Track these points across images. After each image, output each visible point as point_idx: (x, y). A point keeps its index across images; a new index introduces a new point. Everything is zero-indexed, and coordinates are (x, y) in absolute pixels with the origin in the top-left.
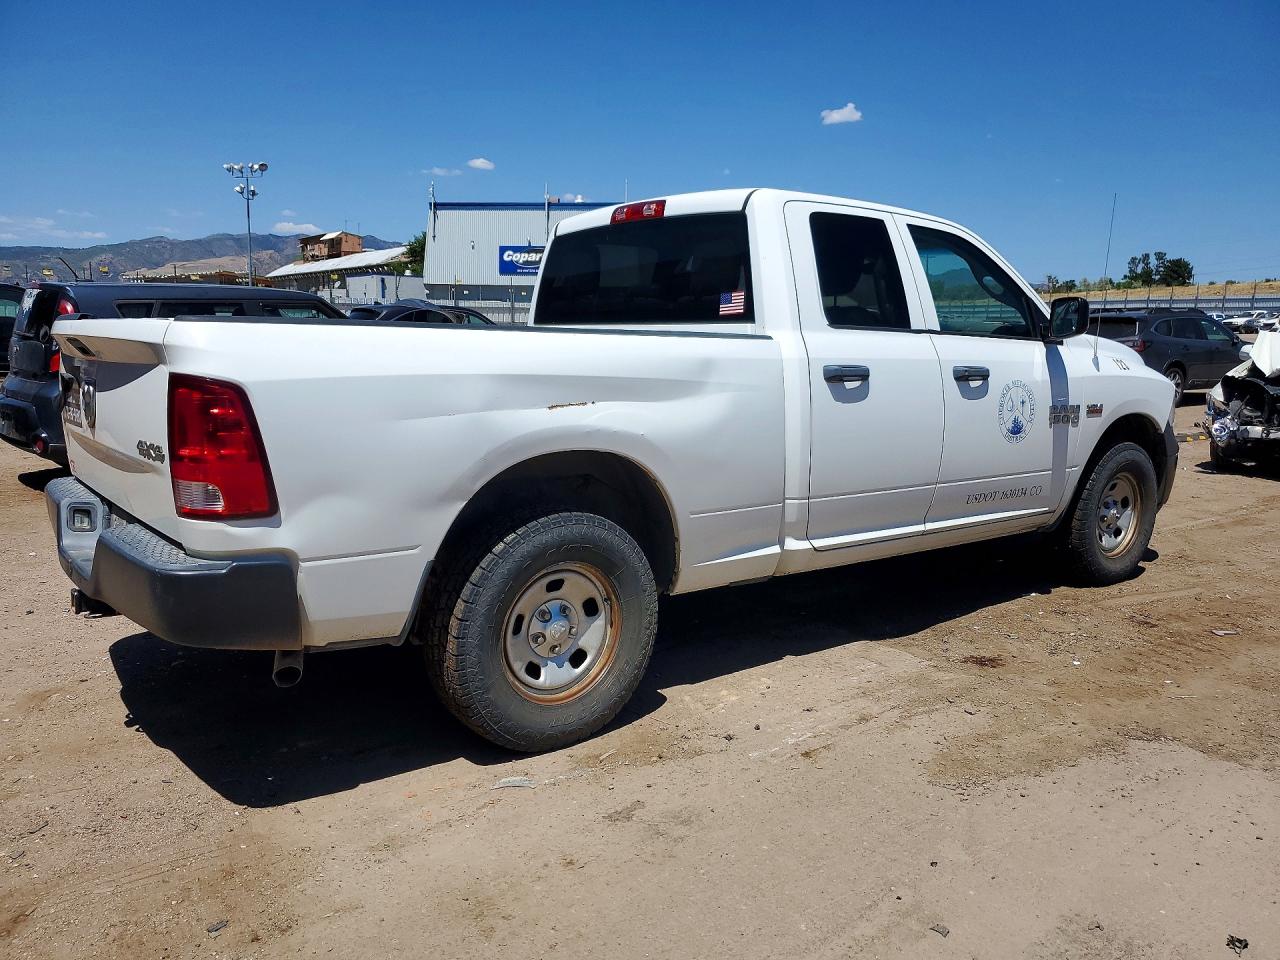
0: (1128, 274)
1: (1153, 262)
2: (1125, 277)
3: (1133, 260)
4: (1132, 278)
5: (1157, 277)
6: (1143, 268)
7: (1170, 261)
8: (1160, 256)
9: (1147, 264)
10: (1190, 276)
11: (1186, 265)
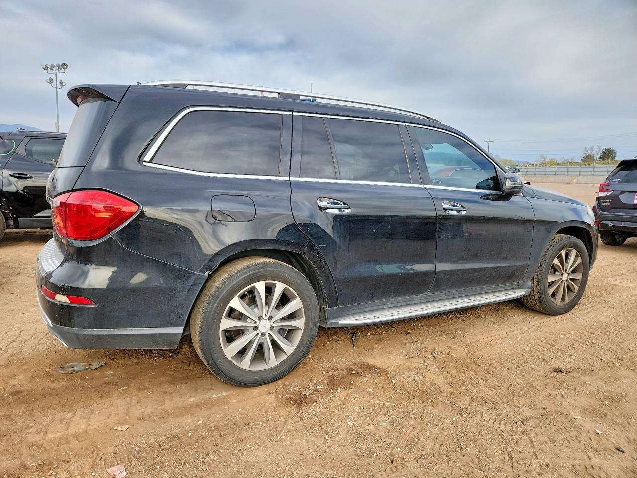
1: (596, 149)
2: (582, 157)
3: (585, 148)
4: (585, 158)
6: (590, 153)
7: (605, 150)
8: (599, 147)
9: (592, 151)
10: (615, 157)
11: (613, 151)
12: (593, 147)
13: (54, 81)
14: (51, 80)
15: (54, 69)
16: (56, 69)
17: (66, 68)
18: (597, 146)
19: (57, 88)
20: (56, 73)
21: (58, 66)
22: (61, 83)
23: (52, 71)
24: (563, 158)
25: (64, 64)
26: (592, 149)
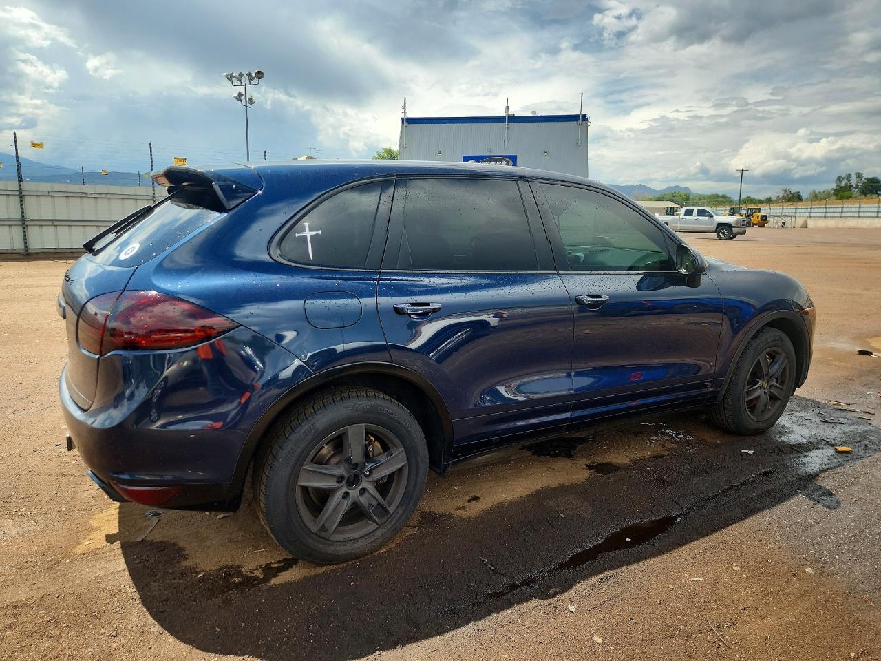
0: (836, 188)
1: (854, 179)
3: (839, 178)
4: (838, 190)
5: (857, 190)
6: (846, 185)
7: (868, 179)
8: (859, 176)
9: (849, 181)
12: (850, 175)
13: (243, 97)
14: (240, 95)
15: (243, 79)
16: (245, 80)
17: (261, 78)
18: (856, 174)
19: (247, 106)
20: (246, 85)
21: (249, 75)
22: (250, 99)
23: (239, 83)
24: (814, 192)
25: (259, 73)
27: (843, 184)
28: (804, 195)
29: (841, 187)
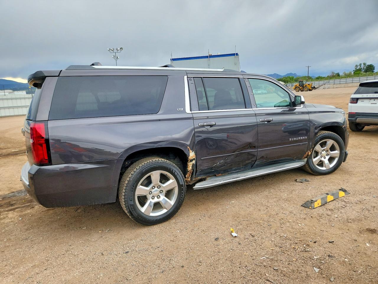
0: (355, 70)
1: (362, 66)
2: (354, 71)
3: (356, 65)
4: (355, 71)
5: (364, 70)
6: (359, 68)
7: (368, 65)
8: (365, 64)
9: (360, 67)
10: (374, 69)
11: (373, 66)
14: (114, 56)
15: (114, 50)
16: (115, 51)
19: (116, 60)
22: (117, 57)
23: (113, 52)
24: (345, 72)
25: (121, 48)
26: (360, 65)
27: (358, 68)
28: (341, 74)
29: (357, 70)
